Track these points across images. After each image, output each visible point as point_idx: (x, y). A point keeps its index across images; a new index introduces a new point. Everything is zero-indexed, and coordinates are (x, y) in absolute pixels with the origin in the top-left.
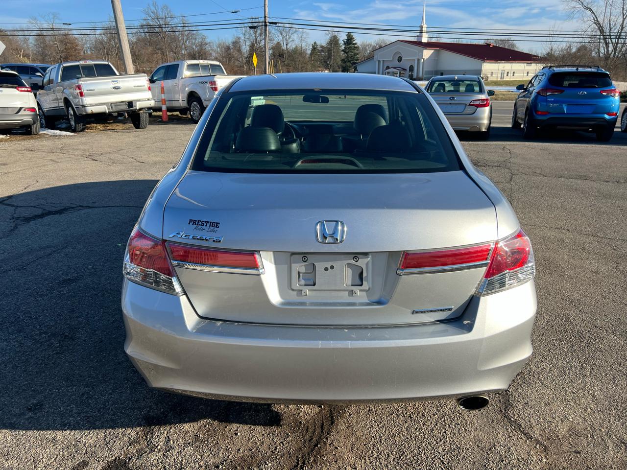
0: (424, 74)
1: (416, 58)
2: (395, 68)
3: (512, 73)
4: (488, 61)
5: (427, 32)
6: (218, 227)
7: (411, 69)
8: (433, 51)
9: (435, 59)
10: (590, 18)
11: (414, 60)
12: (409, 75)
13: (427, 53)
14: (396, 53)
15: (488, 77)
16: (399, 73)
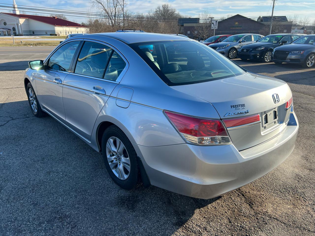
0: (23, 32)
1: (16, 23)
2: (3, 29)
3: (70, 32)
4: (57, 26)
5: (18, 8)
6: (245, 106)
7: (14, 29)
8: (25, 19)
9: (27, 24)
10: (101, 7)
11: (15, 24)
12: (13, 32)
13: (22, 21)
14: (2, 20)
15: (59, 34)
16: (6, 31)
